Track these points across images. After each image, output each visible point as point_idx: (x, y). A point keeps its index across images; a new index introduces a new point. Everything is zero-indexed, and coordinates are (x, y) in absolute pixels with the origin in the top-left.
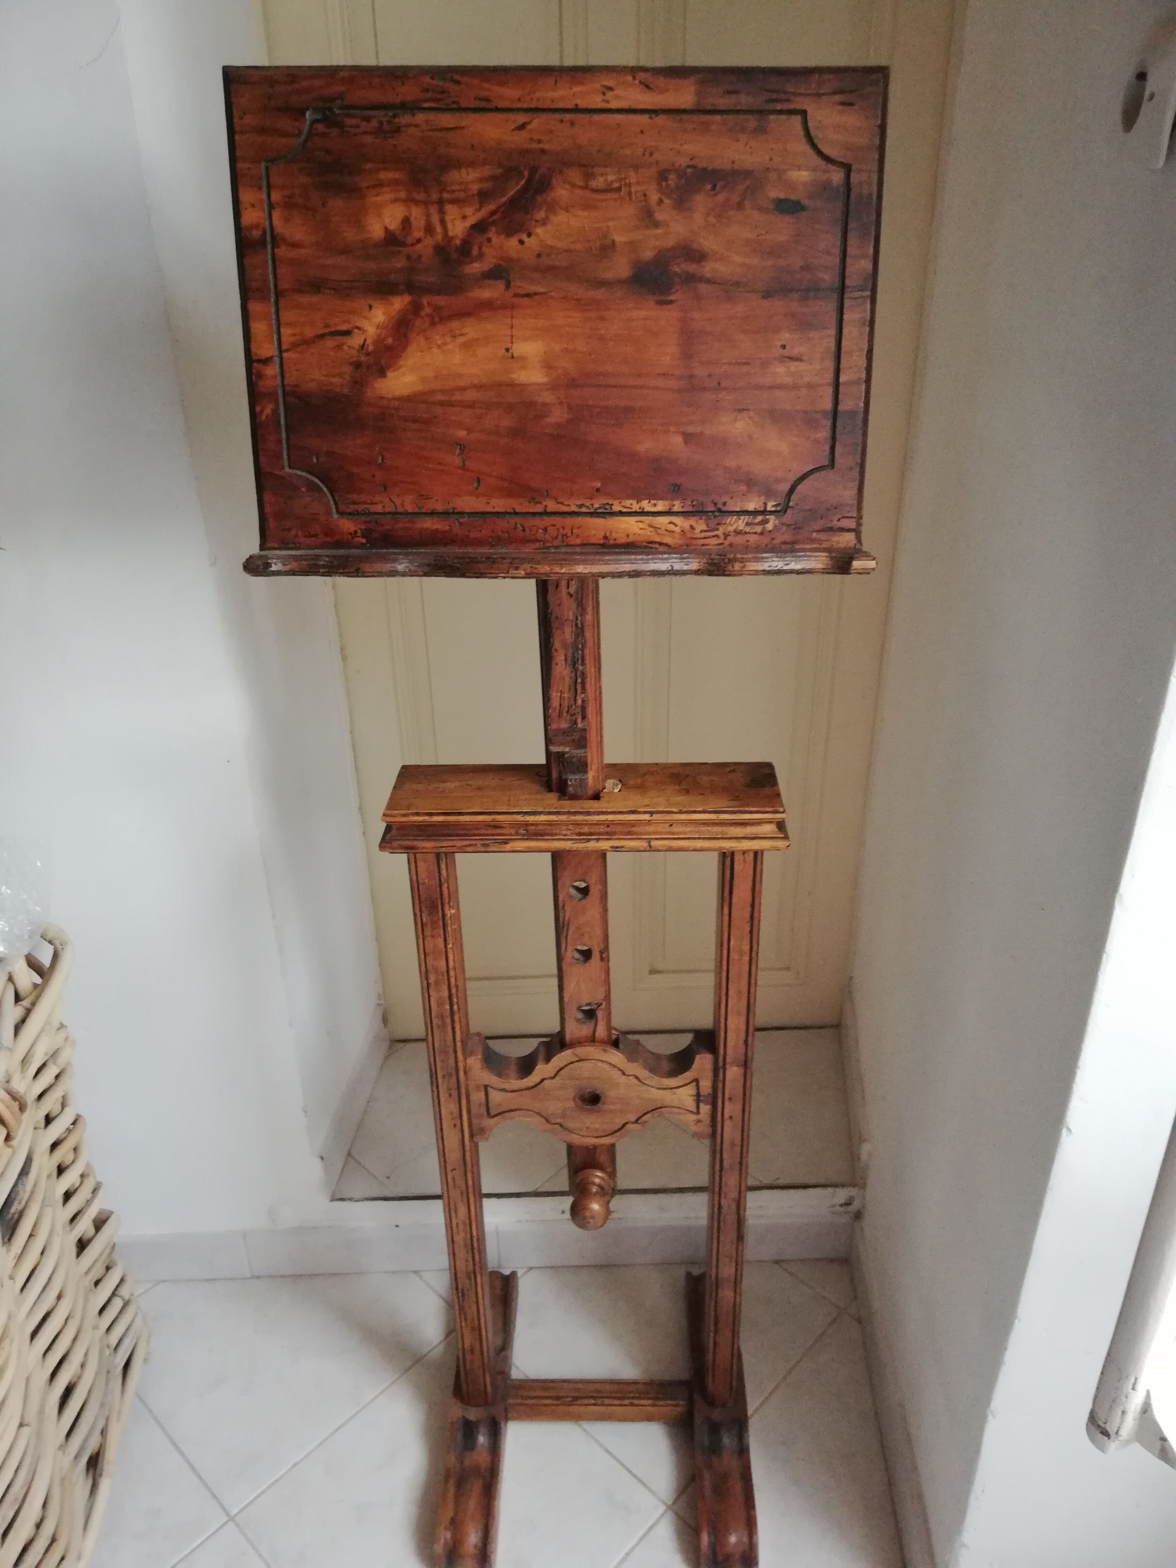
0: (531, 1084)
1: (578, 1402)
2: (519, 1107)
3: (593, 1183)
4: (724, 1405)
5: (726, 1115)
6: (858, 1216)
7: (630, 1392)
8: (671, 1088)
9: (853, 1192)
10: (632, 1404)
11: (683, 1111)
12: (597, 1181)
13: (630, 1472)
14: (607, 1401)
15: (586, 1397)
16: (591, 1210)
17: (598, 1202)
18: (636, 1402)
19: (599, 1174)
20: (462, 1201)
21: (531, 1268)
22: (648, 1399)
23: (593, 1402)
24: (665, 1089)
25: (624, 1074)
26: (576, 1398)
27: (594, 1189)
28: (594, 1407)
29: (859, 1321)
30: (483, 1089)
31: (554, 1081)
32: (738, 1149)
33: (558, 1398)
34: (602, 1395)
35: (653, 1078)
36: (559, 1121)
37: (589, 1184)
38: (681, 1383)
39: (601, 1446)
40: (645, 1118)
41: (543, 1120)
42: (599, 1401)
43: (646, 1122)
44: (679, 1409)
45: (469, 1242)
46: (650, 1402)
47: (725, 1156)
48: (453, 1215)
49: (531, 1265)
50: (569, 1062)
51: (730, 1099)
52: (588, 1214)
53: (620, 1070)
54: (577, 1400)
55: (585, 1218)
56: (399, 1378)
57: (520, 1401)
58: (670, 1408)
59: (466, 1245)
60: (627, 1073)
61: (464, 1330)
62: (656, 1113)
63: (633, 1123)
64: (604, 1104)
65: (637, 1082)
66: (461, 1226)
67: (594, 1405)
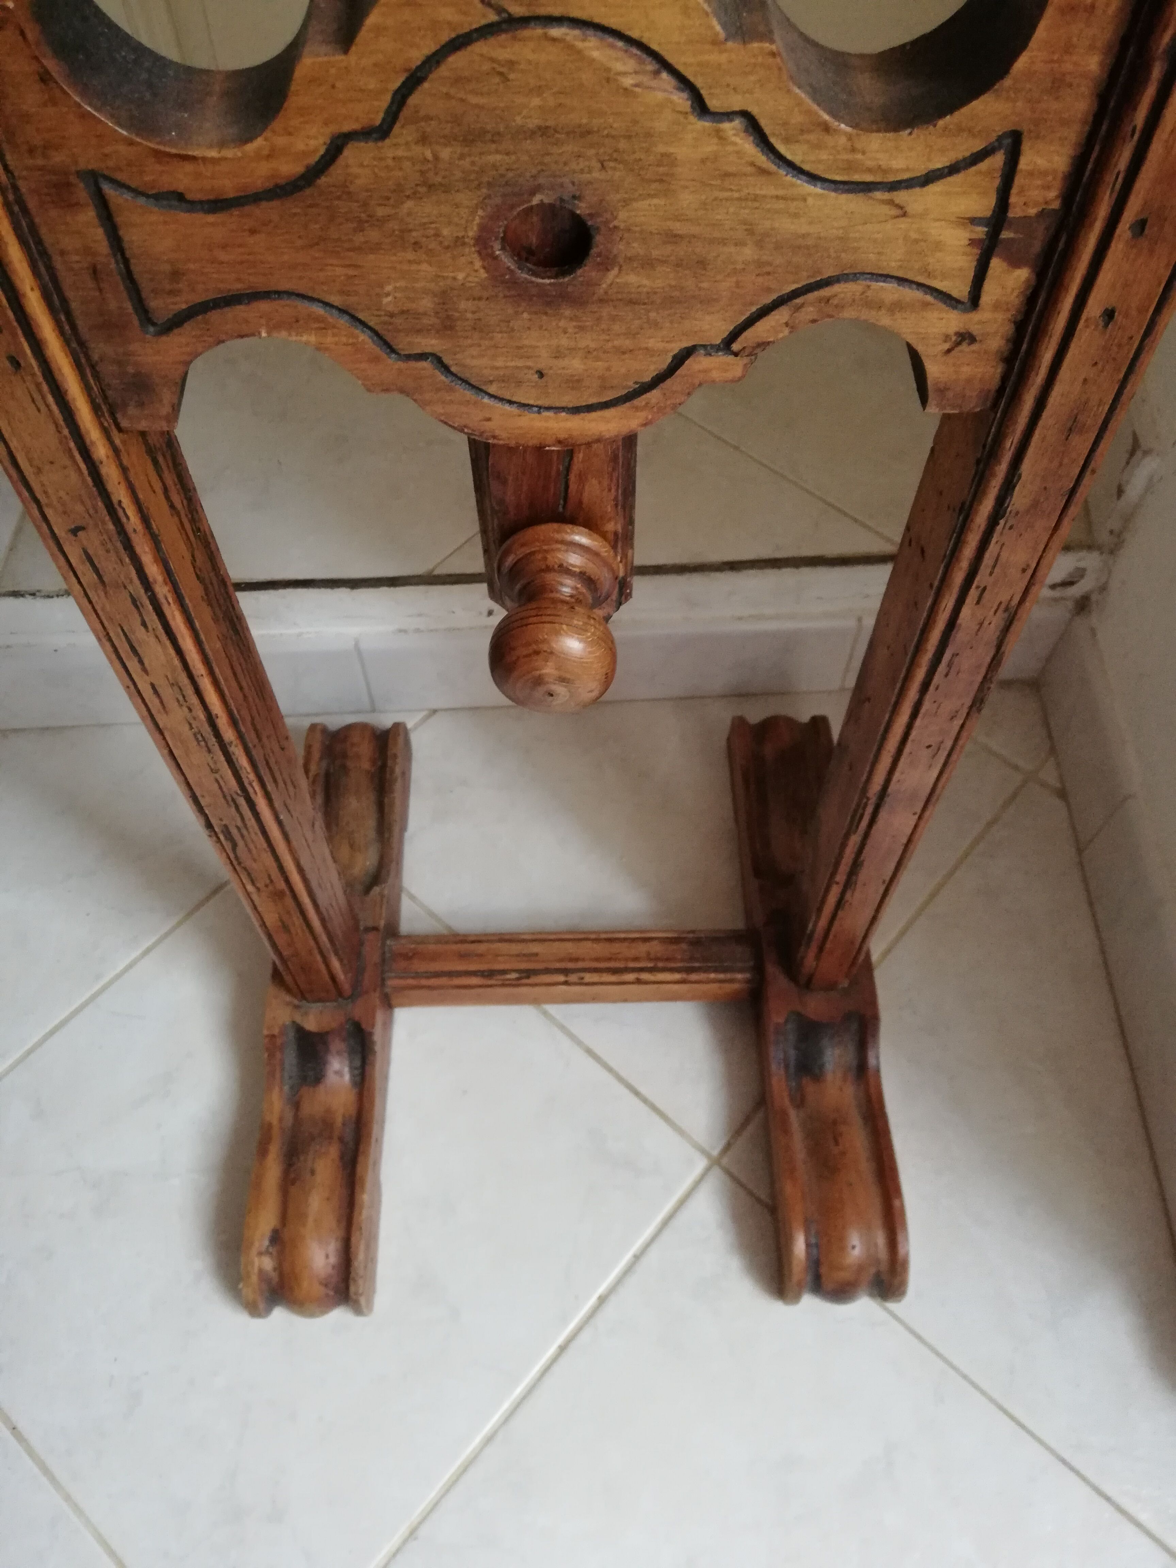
0: (290, 169)
1: (534, 980)
2: (259, 283)
3: (565, 570)
4: (831, 986)
5: (1094, 308)
6: (1083, 605)
7: (636, 959)
8: (894, 186)
9: (1090, 561)
10: (638, 981)
11: (918, 295)
12: (575, 560)
13: (637, 1093)
14: (589, 977)
15: (548, 971)
16: (562, 659)
17: (580, 631)
18: (645, 976)
19: (581, 537)
20: (144, 624)
21: (435, 711)
22: (672, 970)
23: (562, 978)
24: (866, 188)
25: (701, 107)
26: (528, 973)
27: (567, 587)
28: (564, 987)
29: (1062, 794)
30: (82, 193)
31: (389, 149)
32: (1081, 444)
33: (490, 974)
34: (580, 965)
35: (827, 129)
36: (430, 343)
37: (549, 569)
38: (736, 937)
39: (579, 1043)
40: (762, 330)
41: (364, 337)
42: (573, 978)
43: (763, 345)
44: (736, 986)
45: (207, 730)
46: (677, 976)
47: (1026, 467)
48: (133, 665)
49: (435, 707)
50: (446, 36)
51: (1140, 227)
52: (549, 670)
53: (685, 83)
54: (528, 977)
55: (539, 681)
56: (180, 924)
57: (411, 982)
58: (715, 986)
59: (198, 736)
60: (713, 104)
61: (255, 897)
62: (810, 304)
63: (710, 349)
64: (607, 264)
65: (748, 147)
66: (167, 693)
67: (566, 983)
